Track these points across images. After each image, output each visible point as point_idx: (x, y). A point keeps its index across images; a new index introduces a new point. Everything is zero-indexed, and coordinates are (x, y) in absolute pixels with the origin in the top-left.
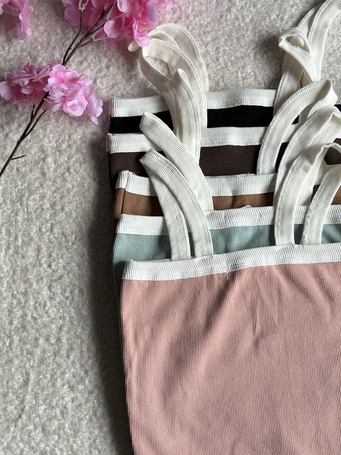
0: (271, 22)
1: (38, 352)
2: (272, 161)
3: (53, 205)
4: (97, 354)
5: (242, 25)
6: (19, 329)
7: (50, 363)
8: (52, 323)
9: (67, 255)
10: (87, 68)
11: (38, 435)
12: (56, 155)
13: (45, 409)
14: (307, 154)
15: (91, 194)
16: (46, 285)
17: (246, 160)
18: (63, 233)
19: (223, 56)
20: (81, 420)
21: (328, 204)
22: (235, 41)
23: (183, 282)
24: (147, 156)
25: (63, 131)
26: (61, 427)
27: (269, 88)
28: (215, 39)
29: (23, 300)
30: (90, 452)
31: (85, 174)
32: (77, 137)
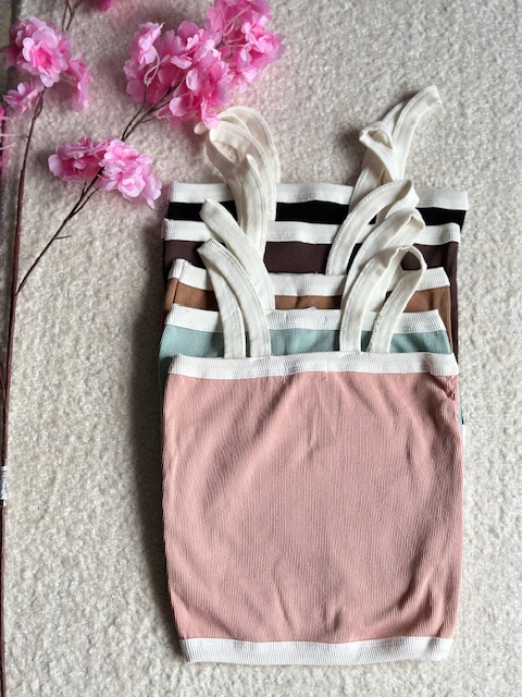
0: (354, 114)
1: (68, 450)
2: (343, 262)
3: (97, 293)
4: (133, 457)
5: (322, 114)
6: (48, 424)
7: (80, 462)
8: (86, 419)
9: (108, 349)
10: (147, 148)
11: (61, 540)
12: (104, 239)
13: (71, 512)
14: (382, 256)
15: (140, 284)
16: (82, 379)
17: (316, 259)
18: (106, 324)
19: (298, 147)
20: (109, 526)
21: (399, 311)
22: (313, 132)
23: (235, 382)
24: (206, 245)
25: (115, 214)
26: (87, 532)
27: (347, 184)
28: (291, 128)
29: (55, 393)
30: (118, 561)
31: (135, 261)
32: (129, 222)
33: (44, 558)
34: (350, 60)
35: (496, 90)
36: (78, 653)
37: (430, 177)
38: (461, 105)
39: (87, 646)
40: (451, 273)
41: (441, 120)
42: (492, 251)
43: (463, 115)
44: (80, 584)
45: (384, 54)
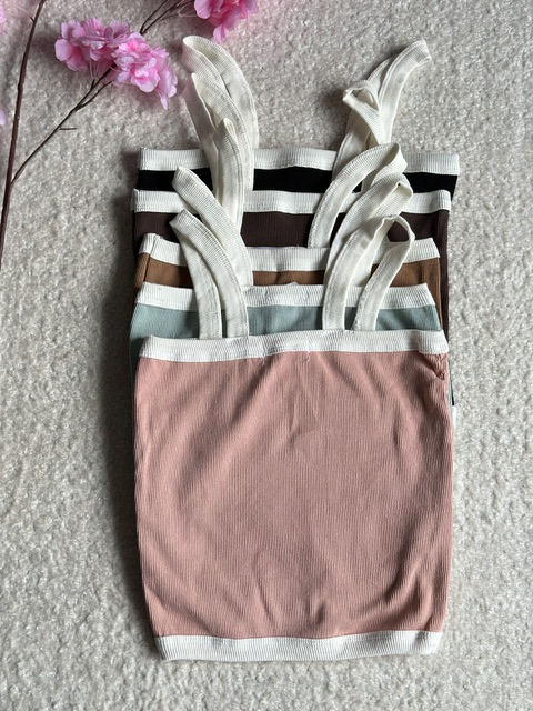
0: (337, 72)
1: (35, 438)
2: (326, 234)
3: (63, 270)
5: (303, 73)
6: (13, 411)
7: (47, 452)
8: (53, 406)
9: (76, 330)
10: (114, 111)
11: (29, 534)
12: (70, 212)
13: (39, 505)
14: (367, 227)
15: (109, 260)
16: (49, 363)
17: (295, 231)
18: (73, 303)
19: (278, 109)
20: (80, 518)
21: (386, 285)
22: (294, 92)
23: (211, 366)
24: (179, 218)
25: (80, 184)
26: (56, 525)
27: (330, 149)
28: (269, 89)
29: (19, 378)
30: (89, 556)
31: (104, 235)
32: (97, 192)
33: (11, 553)
34: (332, 13)
35: (490, 43)
36: (48, 653)
37: (419, 139)
38: (453, 60)
39: (58, 645)
40: (441, 244)
41: (431, 77)
42: (485, 219)
43: (454, 71)
44: (49, 580)
45: (370, 6)
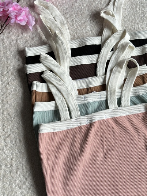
1: (2, 172)
2: (103, 69)
3: (3, 101)
4: (30, 170)
5: (83, 8)
7: (8, 177)
8: (7, 157)
9: (12, 124)
10: (12, 35)
12: (1, 77)
14: (119, 64)
15: (20, 94)
16: (3, 140)
17: (91, 70)
18: (9, 114)
19: (75, 23)
21: (131, 87)
22: (80, 15)
23: (67, 131)
24: (45, 73)
25: (4, 66)
27: (98, 36)
28: (71, 16)
31: (16, 84)
32: (11, 68)
37: (132, 26)
41: (132, 1)
